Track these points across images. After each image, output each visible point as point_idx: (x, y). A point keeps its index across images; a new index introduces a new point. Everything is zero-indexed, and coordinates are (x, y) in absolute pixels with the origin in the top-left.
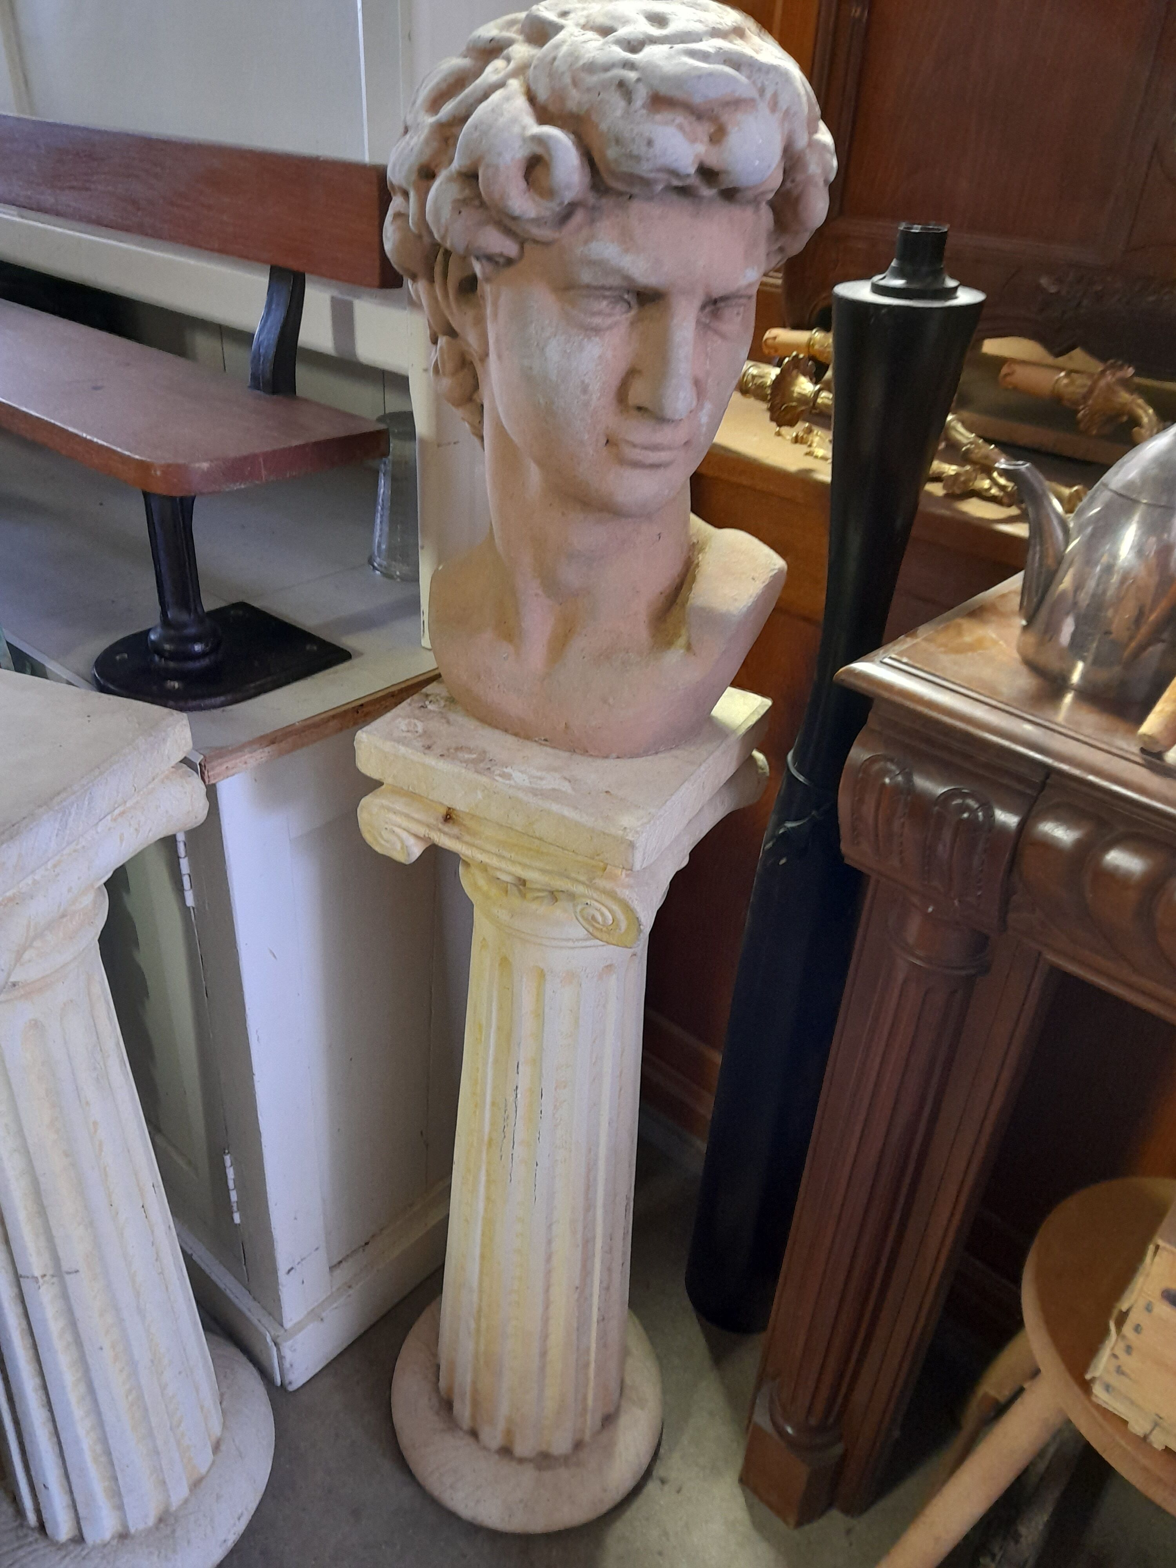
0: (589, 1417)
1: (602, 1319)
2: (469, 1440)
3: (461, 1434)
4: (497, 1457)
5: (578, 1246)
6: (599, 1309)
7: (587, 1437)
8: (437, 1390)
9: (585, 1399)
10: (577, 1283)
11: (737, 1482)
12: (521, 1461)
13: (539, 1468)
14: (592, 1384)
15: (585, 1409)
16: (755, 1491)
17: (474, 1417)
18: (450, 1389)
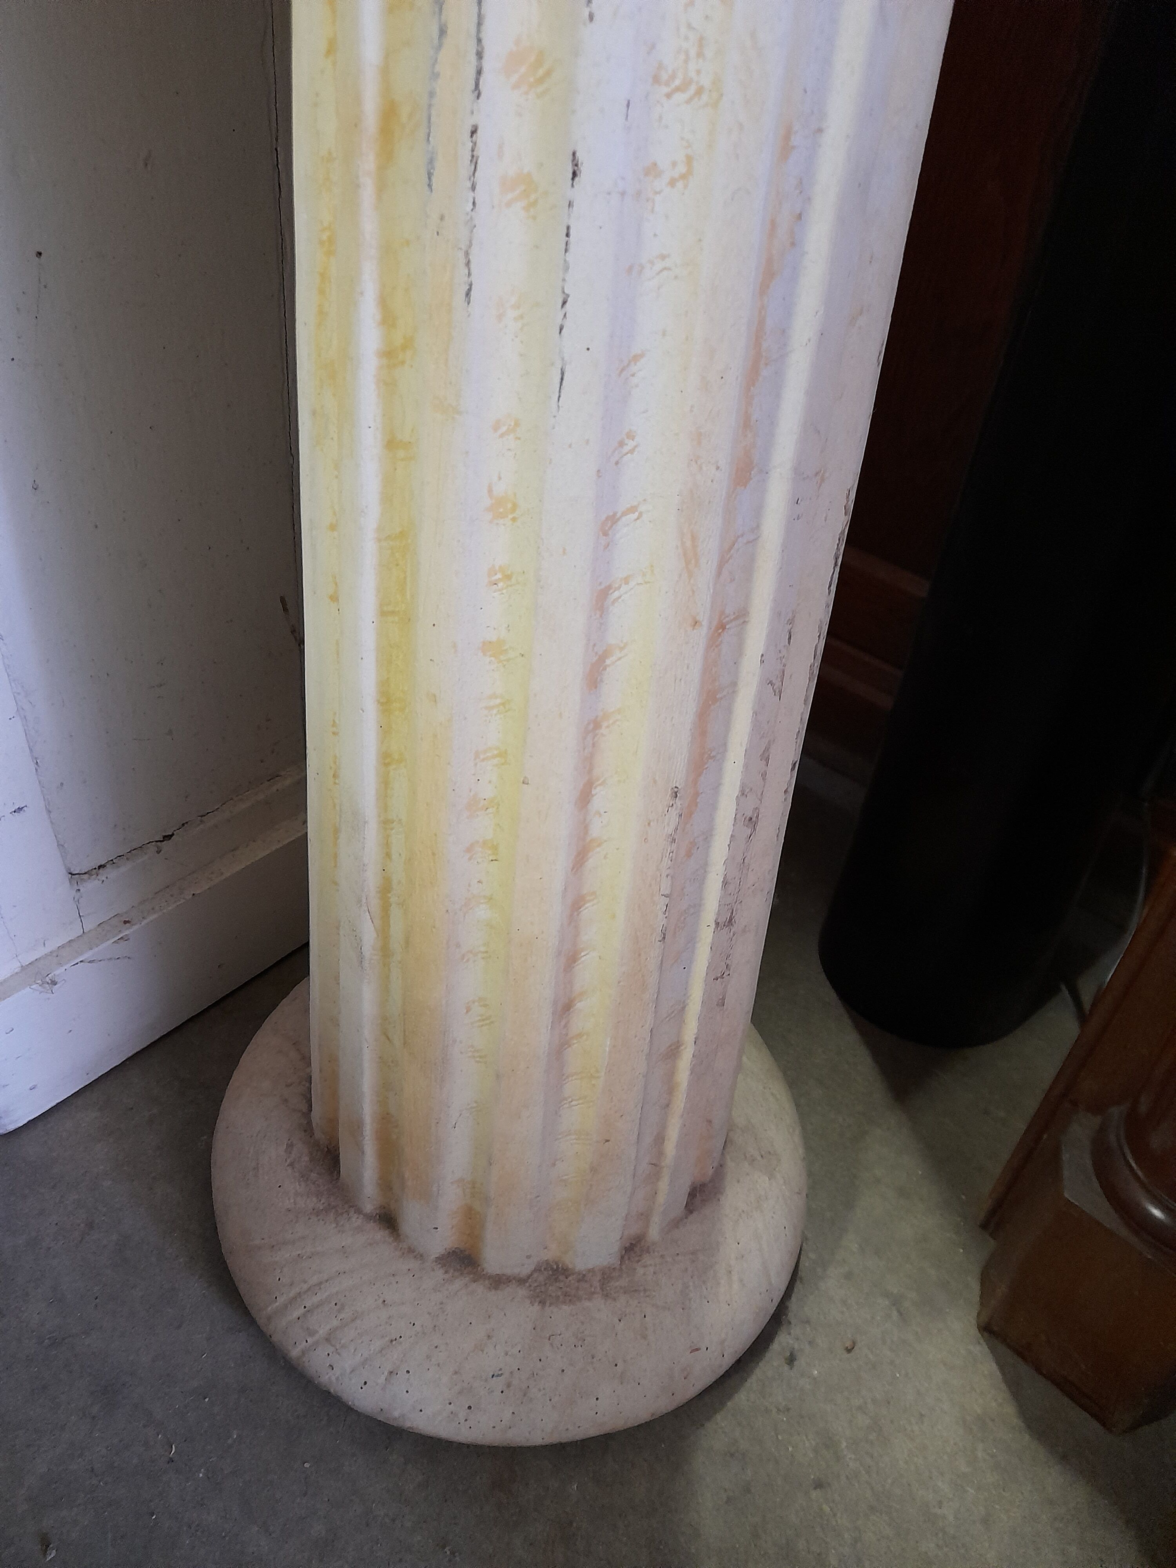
0: (663, 1185)
1: (726, 923)
2: (380, 1234)
3: (357, 1221)
4: (439, 1274)
5: (696, 623)
6: (725, 883)
7: (654, 1233)
8: (308, 1129)
9: (660, 1139)
10: (679, 775)
11: (974, 1331)
12: (498, 1282)
13: (541, 1299)
14: (680, 1102)
15: (656, 1166)
16: (1023, 1352)
17: (386, 1184)
18: (333, 1122)
